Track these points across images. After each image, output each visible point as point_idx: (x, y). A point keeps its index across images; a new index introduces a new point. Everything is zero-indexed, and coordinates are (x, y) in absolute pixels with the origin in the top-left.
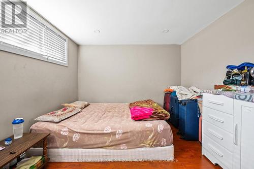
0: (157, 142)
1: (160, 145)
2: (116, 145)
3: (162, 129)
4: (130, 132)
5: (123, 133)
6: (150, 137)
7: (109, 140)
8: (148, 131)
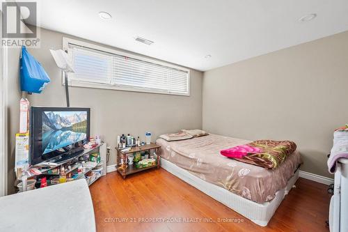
0: (237, 188)
1: (240, 194)
2: (197, 172)
3: (245, 174)
4: (209, 164)
5: (203, 163)
6: (229, 178)
7: (192, 165)
8: (226, 169)
